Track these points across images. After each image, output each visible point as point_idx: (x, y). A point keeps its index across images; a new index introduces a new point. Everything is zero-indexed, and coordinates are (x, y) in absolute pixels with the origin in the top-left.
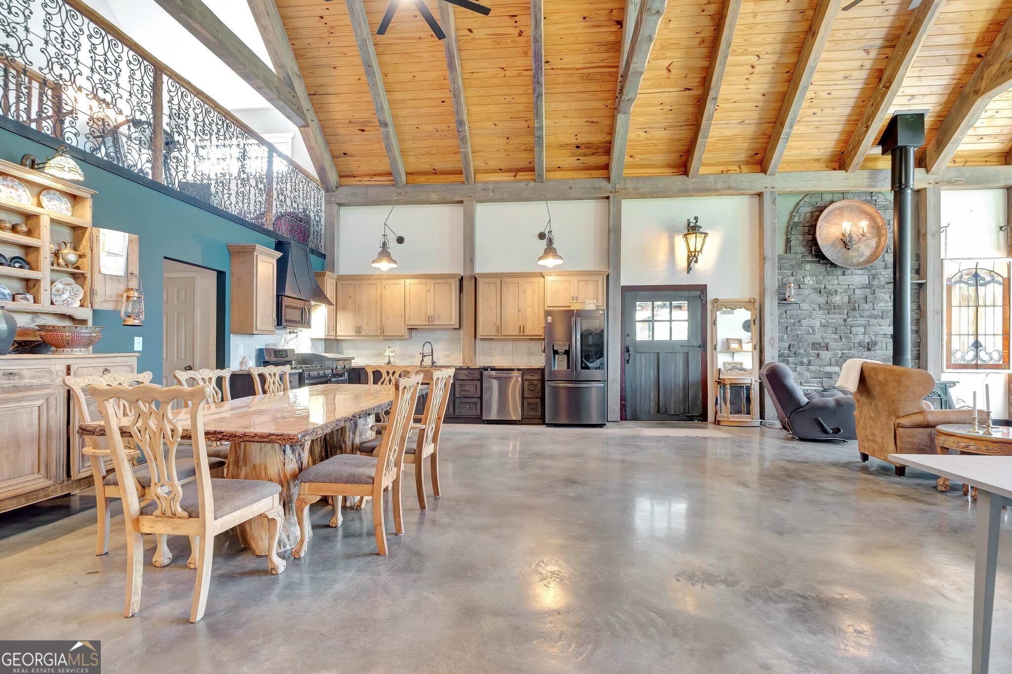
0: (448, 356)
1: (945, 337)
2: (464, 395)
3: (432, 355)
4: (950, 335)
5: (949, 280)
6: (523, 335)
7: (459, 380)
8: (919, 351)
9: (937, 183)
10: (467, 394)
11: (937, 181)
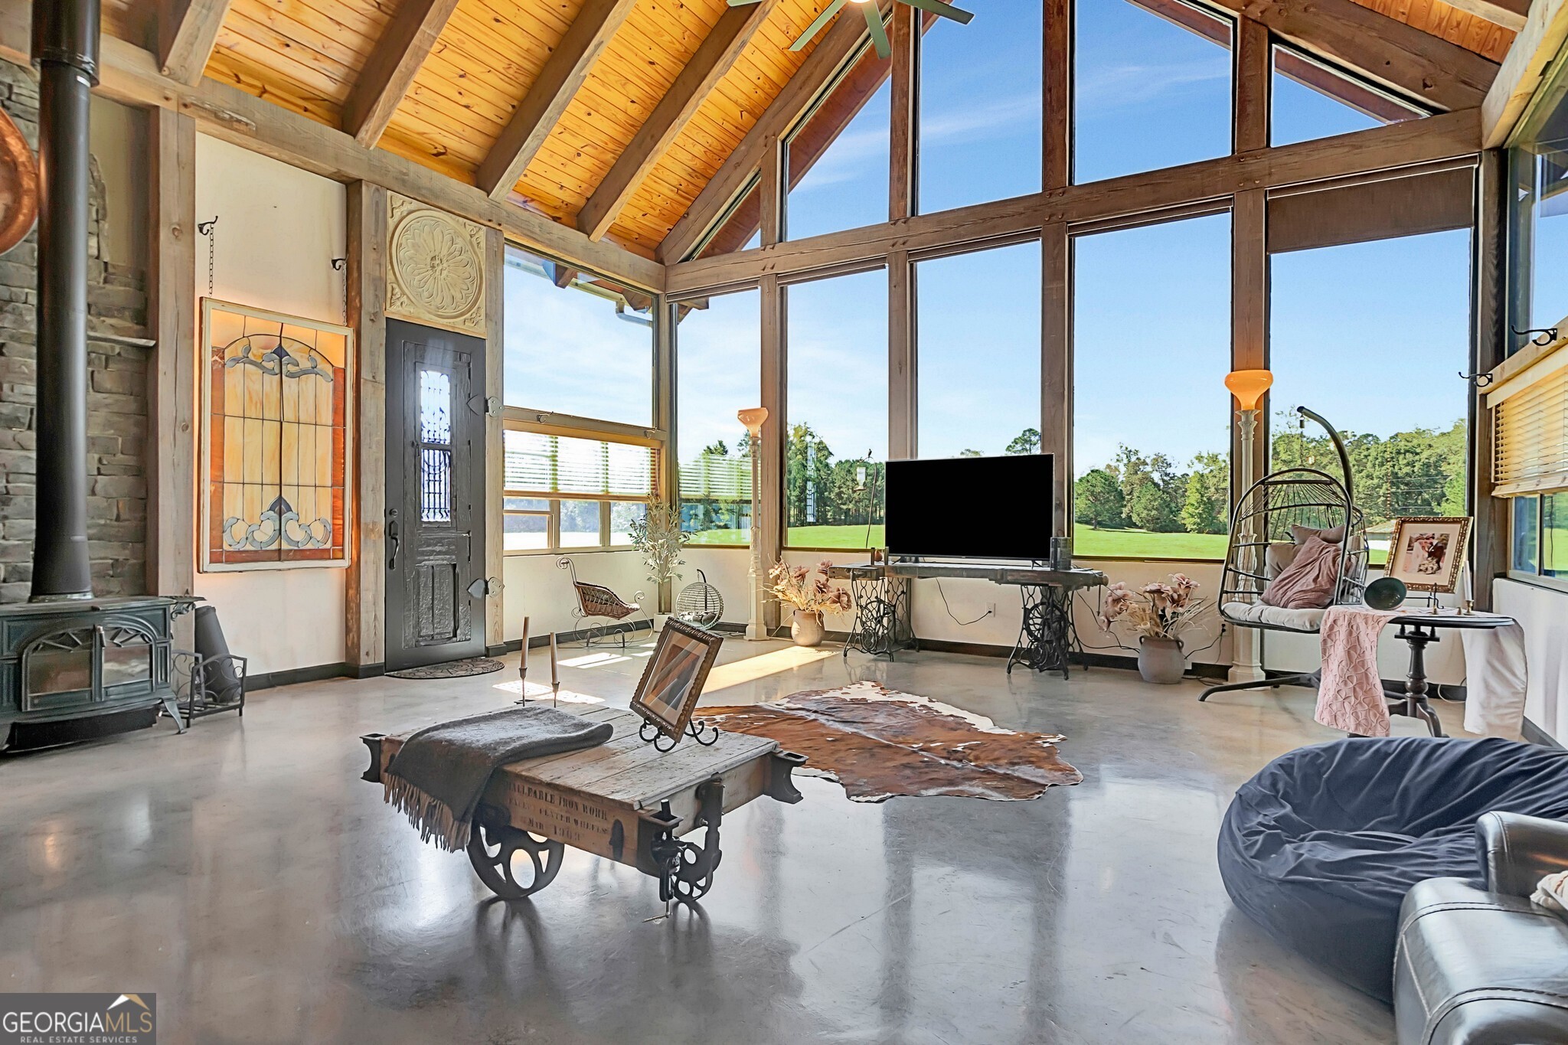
1: (207, 488)
4: (219, 482)
5: (219, 352)
8: (145, 519)
9: (185, 106)
11: (188, 101)
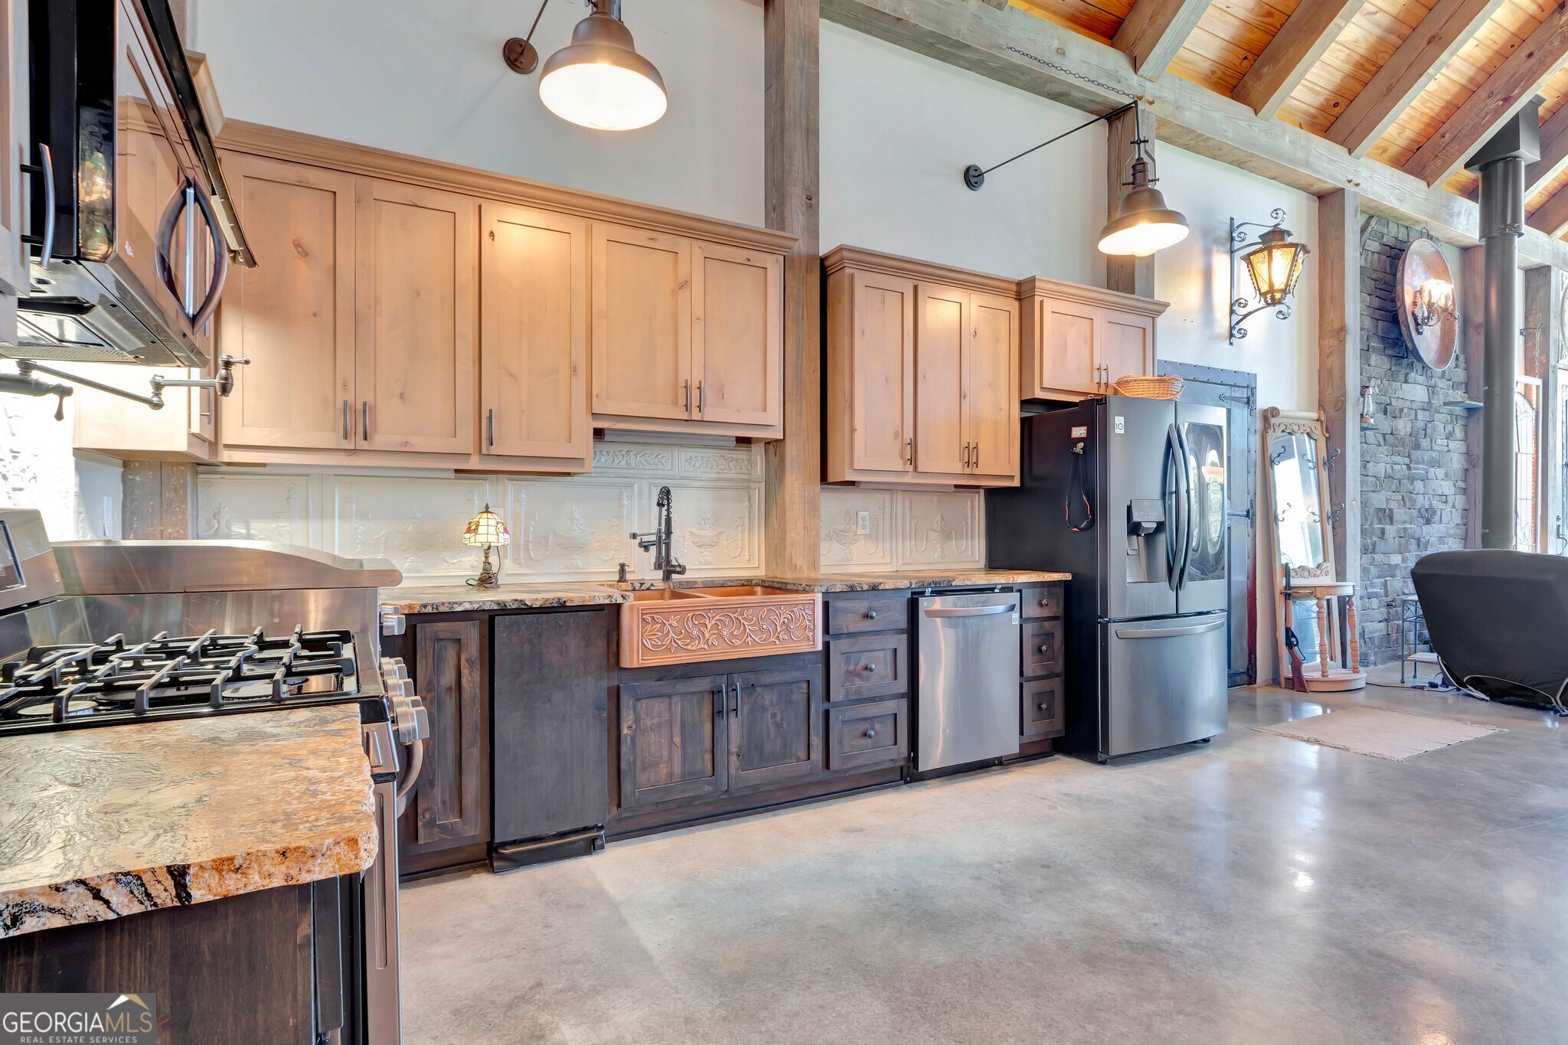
0: (711, 544)
2: (856, 691)
7: (843, 636)
10: (866, 687)
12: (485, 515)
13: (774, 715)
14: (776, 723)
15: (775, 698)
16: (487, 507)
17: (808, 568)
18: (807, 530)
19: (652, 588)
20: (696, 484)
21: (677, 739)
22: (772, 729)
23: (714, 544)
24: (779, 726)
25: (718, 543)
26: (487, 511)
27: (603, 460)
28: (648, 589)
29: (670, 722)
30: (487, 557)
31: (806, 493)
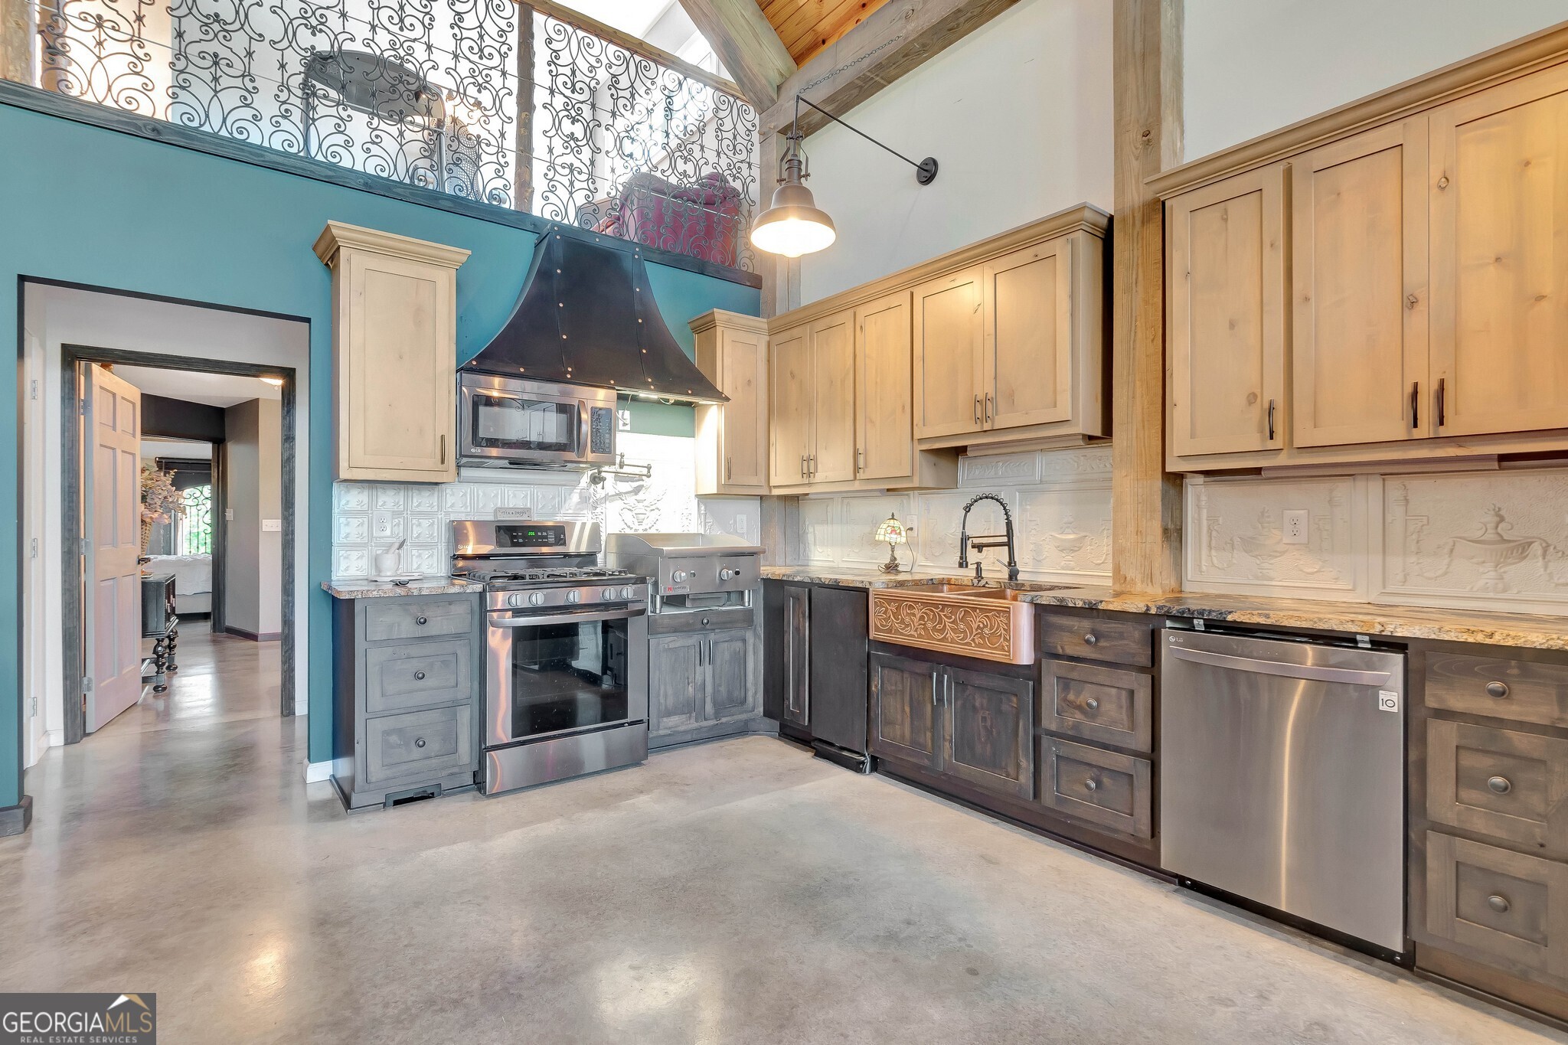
0: (1073, 548)
2: (1076, 726)
3: (1009, 544)
6: (1435, 440)
7: (1057, 656)
10: (1089, 727)
12: (892, 520)
13: (984, 719)
14: (985, 727)
15: (985, 702)
16: (893, 515)
17: (1142, 582)
18: (1141, 535)
19: (987, 585)
20: (1057, 487)
21: (907, 709)
22: (983, 732)
23: (1076, 549)
24: (989, 732)
25: (1080, 548)
26: (893, 518)
27: (977, 473)
28: (984, 586)
29: (903, 692)
30: (893, 551)
31: (1140, 490)
